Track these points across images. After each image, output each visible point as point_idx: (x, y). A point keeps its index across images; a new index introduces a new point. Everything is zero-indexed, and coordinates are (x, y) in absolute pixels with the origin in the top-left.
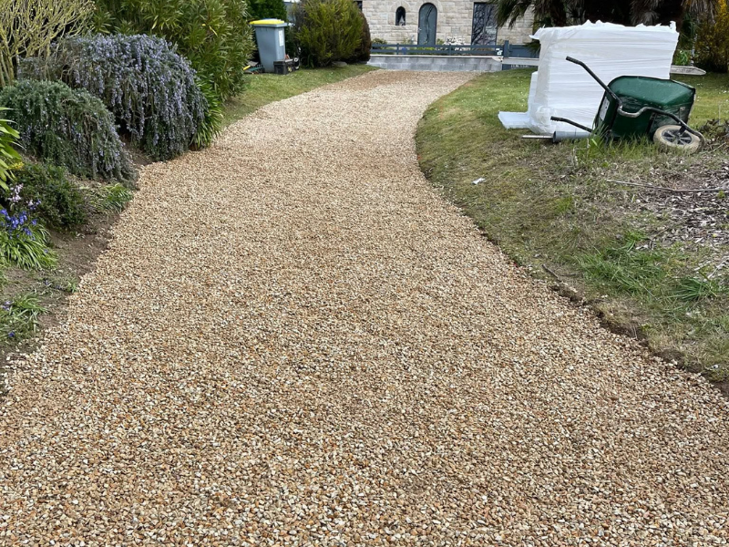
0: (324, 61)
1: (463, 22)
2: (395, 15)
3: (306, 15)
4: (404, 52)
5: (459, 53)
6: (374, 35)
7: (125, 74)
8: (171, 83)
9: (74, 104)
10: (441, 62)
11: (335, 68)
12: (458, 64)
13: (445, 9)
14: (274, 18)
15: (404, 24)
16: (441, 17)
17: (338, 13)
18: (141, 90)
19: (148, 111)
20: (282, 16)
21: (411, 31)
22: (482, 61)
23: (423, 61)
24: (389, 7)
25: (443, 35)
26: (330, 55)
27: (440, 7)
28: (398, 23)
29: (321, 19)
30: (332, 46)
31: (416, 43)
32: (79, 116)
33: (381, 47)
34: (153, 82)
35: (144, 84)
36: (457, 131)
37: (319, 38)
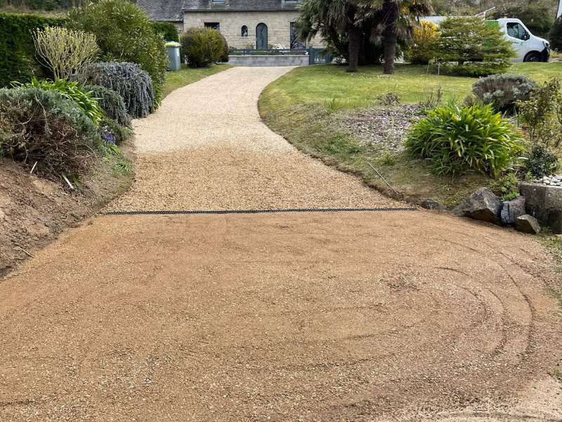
0: (203, 64)
1: (285, 34)
2: (241, 30)
3: (192, 40)
4: (248, 53)
5: (283, 54)
6: (230, 44)
7: (122, 81)
8: (141, 84)
9: (109, 95)
10: (272, 59)
11: (208, 67)
12: (283, 60)
13: (272, 26)
14: (172, 40)
15: (247, 36)
16: (270, 30)
17: (210, 38)
18: (129, 87)
19: (132, 97)
20: (176, 40)
21: (252, 40)
22: (297, 58)
23: (261, 58)
24: (237, 26)
25: (272, 41)
26: (207, 60)
27: (269, 26)
28: (242, 35)
29: (200, 41)
30: (208, 55)
31: (255, 48)
32: (110, 99)
33: (233, 51)
34: (134, 83)
35: (130, 85)
36: (277, 100)
37: (200, 52)
